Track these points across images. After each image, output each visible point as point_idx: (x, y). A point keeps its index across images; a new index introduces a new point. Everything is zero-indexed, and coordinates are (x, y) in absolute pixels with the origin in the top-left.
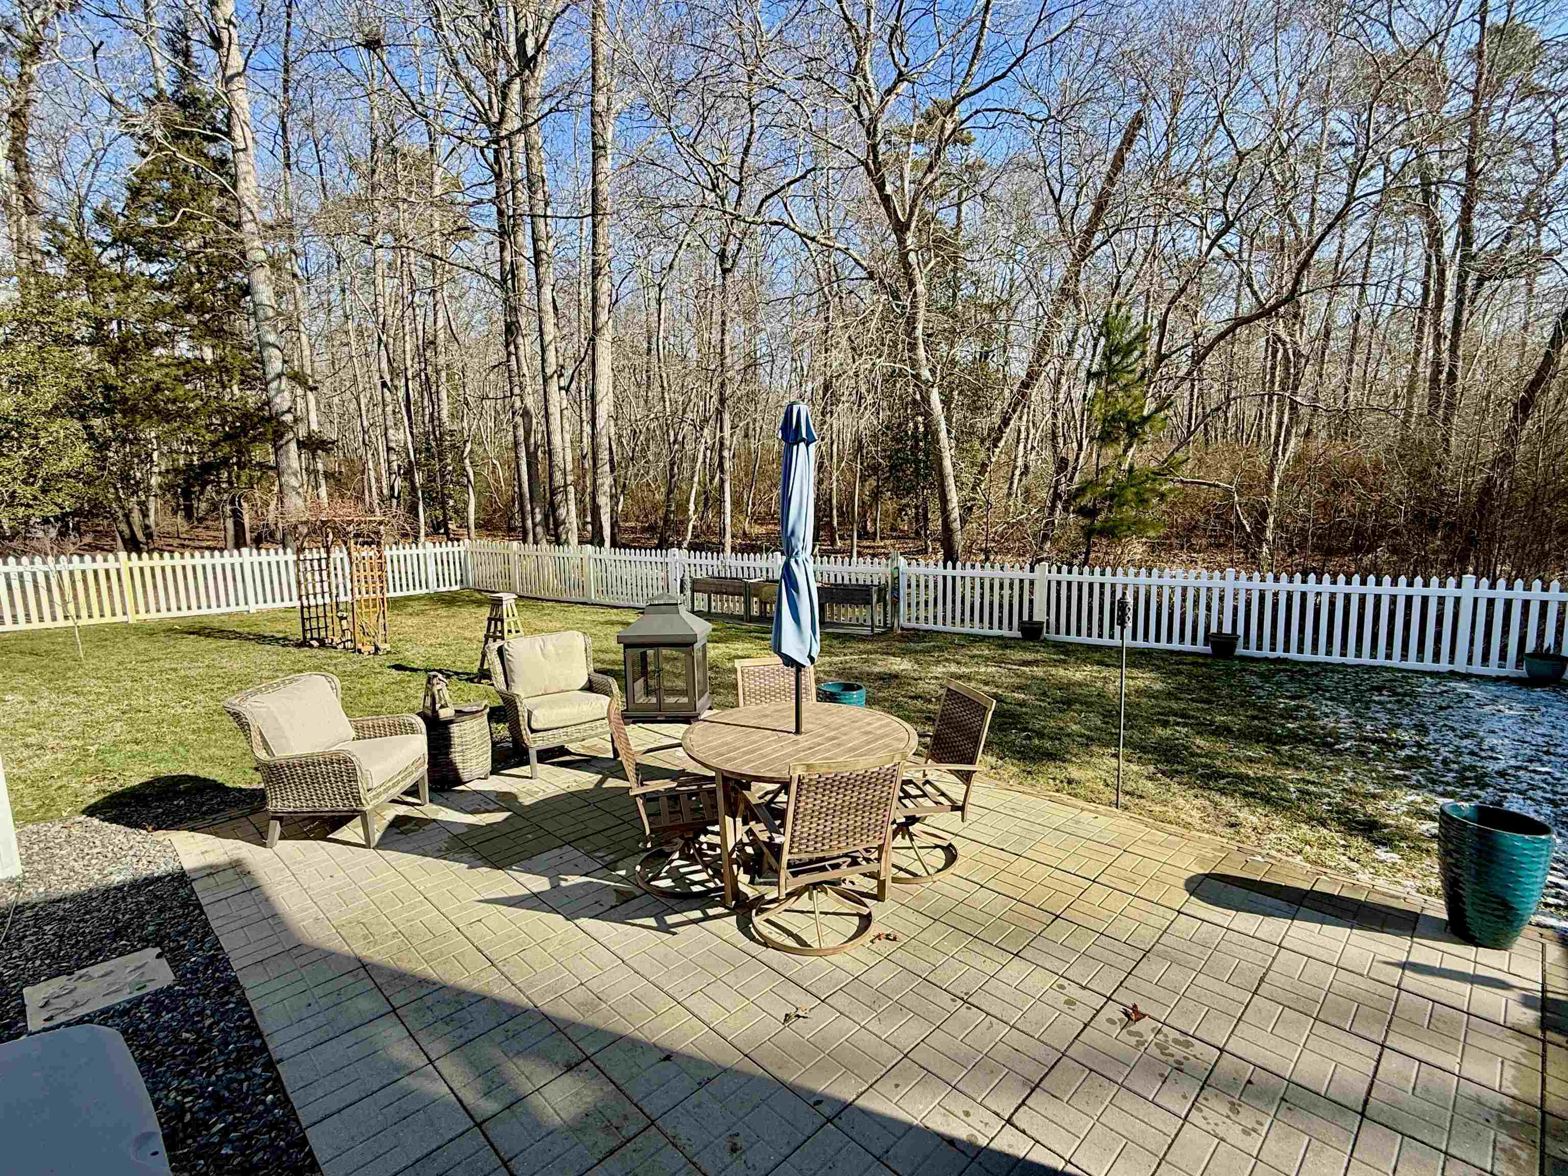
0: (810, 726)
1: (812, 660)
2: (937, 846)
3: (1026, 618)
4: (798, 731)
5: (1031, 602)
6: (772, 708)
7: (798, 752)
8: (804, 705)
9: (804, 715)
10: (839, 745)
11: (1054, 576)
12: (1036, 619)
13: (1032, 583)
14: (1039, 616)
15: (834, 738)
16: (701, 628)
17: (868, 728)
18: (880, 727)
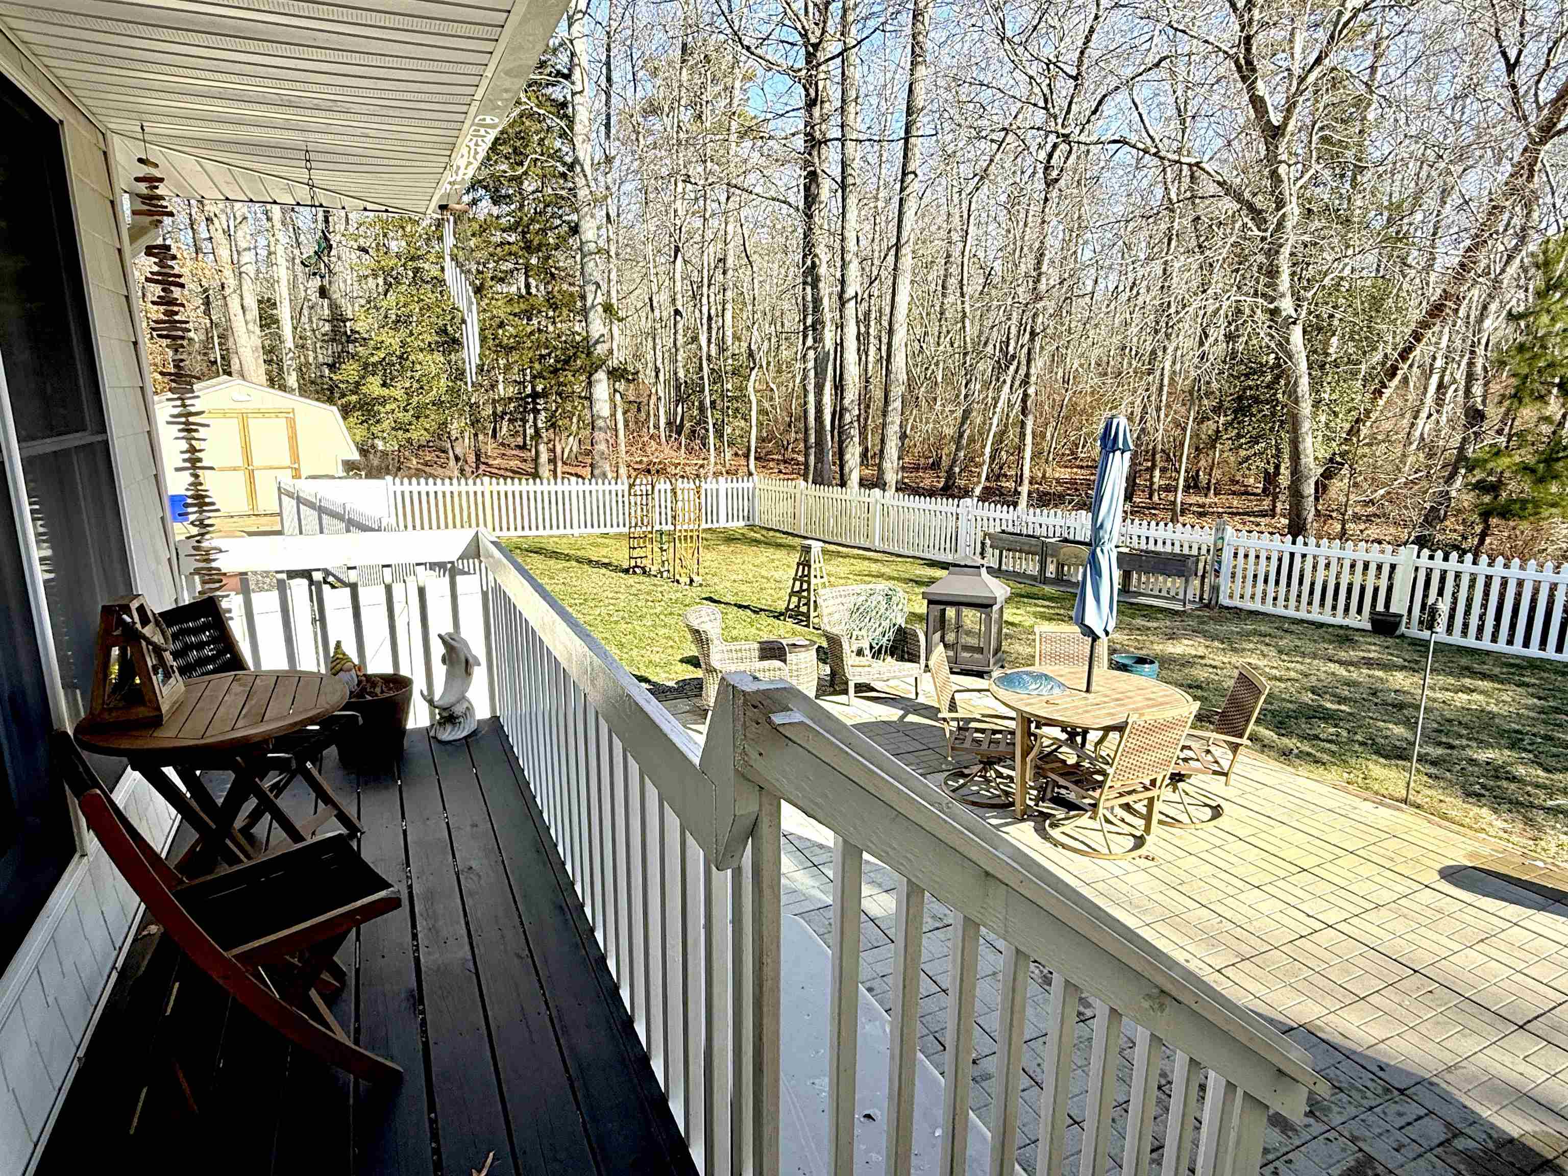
0: (1098, 688)
1: (1107, 633)
2: (1206, 805)
3: (1380, 607)
4: (1088, 691)
5: (1390, 589)
6: (1067, 670)
7: (1087, 705)
8: (1095, 671)
9: (1094, 678)
10: (1123, 705)
11: (1424, 562)
12: (1393, 610)
13: (1393, 567)
14: (1398, 606)
15: (1117, 700)
16: (999, 589)
17: (1152, 696)
18: (1162, 697)
